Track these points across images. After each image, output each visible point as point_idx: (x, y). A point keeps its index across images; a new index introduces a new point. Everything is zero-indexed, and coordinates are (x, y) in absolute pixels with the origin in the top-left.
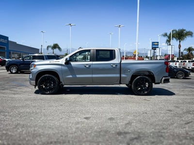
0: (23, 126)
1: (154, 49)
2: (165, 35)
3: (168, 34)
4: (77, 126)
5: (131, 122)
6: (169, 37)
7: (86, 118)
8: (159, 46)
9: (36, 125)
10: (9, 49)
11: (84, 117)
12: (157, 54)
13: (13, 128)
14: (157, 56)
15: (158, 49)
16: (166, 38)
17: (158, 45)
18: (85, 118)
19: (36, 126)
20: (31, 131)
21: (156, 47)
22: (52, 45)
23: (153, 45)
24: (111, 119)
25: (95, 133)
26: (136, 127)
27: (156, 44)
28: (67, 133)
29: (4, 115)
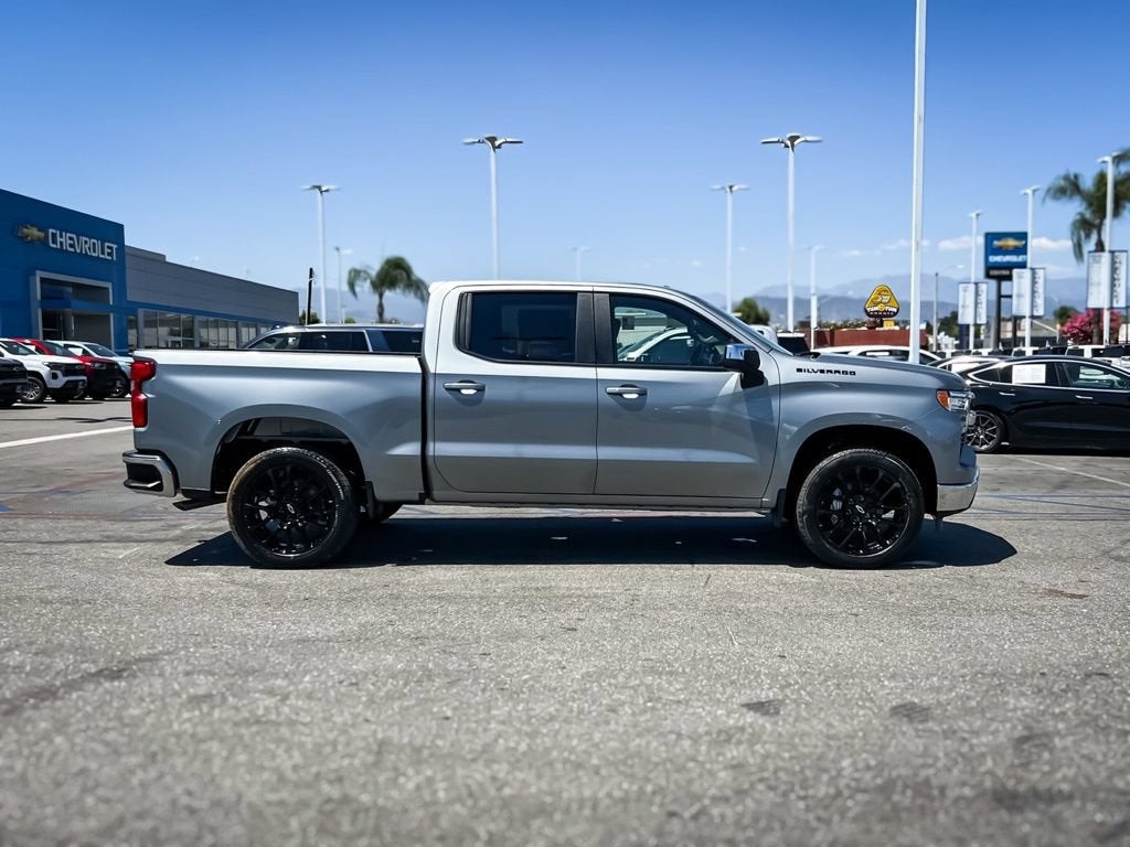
0: (417, 755)
1: (999, 273)
2: (1069, 187)
3: (1088, 183)
4: (733, 752)
5: (1038, 728)
6: (1096, 202)
7: (758, 707)
8: (1029, 258)
9: (486, 749)
10: (129, 298)
11: (744, 699)
12: (1021, 306)
13: (367, 767)
14: (1016, 320)
15: (1027, 273)
16: (1074, 208)
17: (1022, 250)
18: (750, 706)
19: (486, 754)
20: (481, 785)
21: (1010, 267)
22: (375, 267)
23: (990, 249)
24: (908, 712)
25: (860, 797)
26: (1090, 759)
27: (1011, 243)
28: (697, 798)
29: (271, 692)
